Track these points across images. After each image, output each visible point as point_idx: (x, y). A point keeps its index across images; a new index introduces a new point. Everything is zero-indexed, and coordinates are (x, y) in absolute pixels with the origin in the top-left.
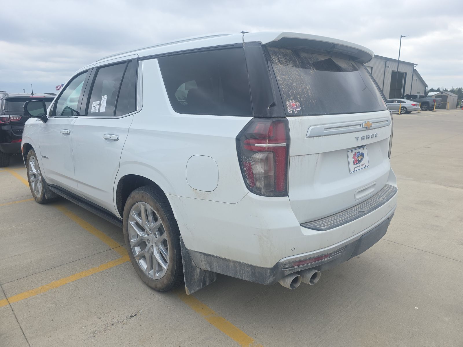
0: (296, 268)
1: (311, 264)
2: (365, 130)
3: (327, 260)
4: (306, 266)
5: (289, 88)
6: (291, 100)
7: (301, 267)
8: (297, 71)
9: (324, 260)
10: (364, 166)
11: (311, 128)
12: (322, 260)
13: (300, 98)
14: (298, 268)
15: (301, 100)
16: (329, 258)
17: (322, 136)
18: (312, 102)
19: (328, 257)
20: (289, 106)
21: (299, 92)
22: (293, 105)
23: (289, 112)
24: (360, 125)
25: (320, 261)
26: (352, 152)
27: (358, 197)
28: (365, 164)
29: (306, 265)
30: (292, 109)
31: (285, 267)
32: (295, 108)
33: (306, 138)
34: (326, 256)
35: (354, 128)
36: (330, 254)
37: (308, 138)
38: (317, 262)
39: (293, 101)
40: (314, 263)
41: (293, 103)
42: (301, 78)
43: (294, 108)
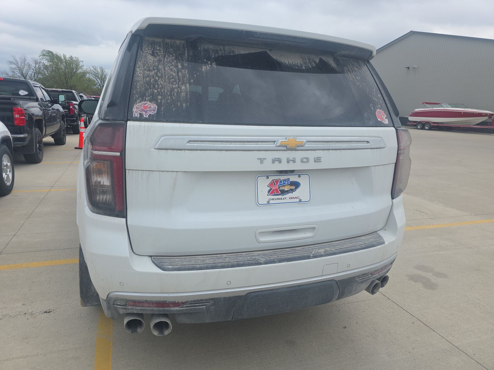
0: (130, 308)
1: (151, 308)
2: (285, 150)
3: (177, 310)
4: (143, 310)
5: (148, 86)
6: (145, 100)
7: (137, 308)
8: (176, 66)
9: (172, 309)
10: (297, 200)
11: (163, 138)
12: (169, 309)
13: (161, 99)
14: (133, 309)
15: (161, 101)
16: (180, 309)
17: (185, 150)
18: (181, 105)
19: (180, 307)
20: (137, 108)
21: (164, 92)
22: (146, 108)
23: (135, 115)
24: (274, 142)
25: (166, 309)
26: (268, 177)
27: (263, 239)
28: (301, 198)
29: (144, 308)
30: (140, 112)
31: (116, 303)
32: (147, 111)
33: (153, 150)
34: (176, 304)
35: (257, 145)
36: (183, 303)
37: (157, 150)
38: (161, 309)
39: (148, 102)
40: (155, 309)
41: (145, 105)
42: (178, 75)
43: (144, 111)
